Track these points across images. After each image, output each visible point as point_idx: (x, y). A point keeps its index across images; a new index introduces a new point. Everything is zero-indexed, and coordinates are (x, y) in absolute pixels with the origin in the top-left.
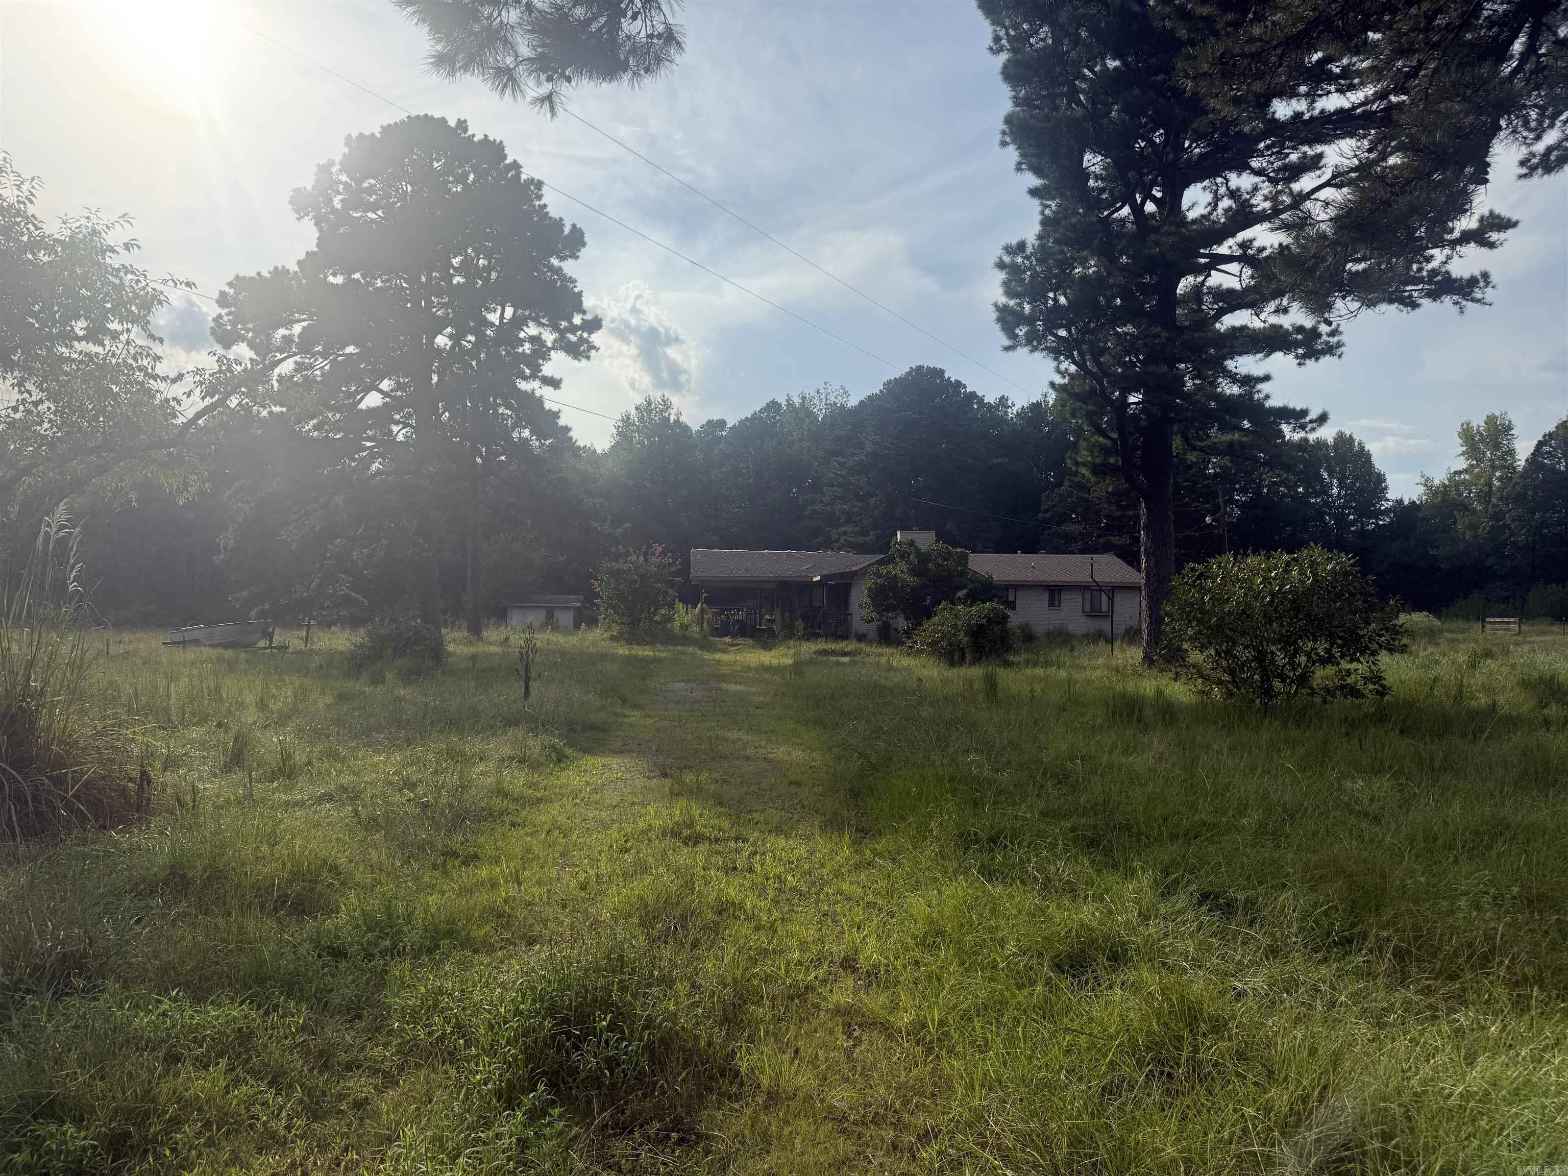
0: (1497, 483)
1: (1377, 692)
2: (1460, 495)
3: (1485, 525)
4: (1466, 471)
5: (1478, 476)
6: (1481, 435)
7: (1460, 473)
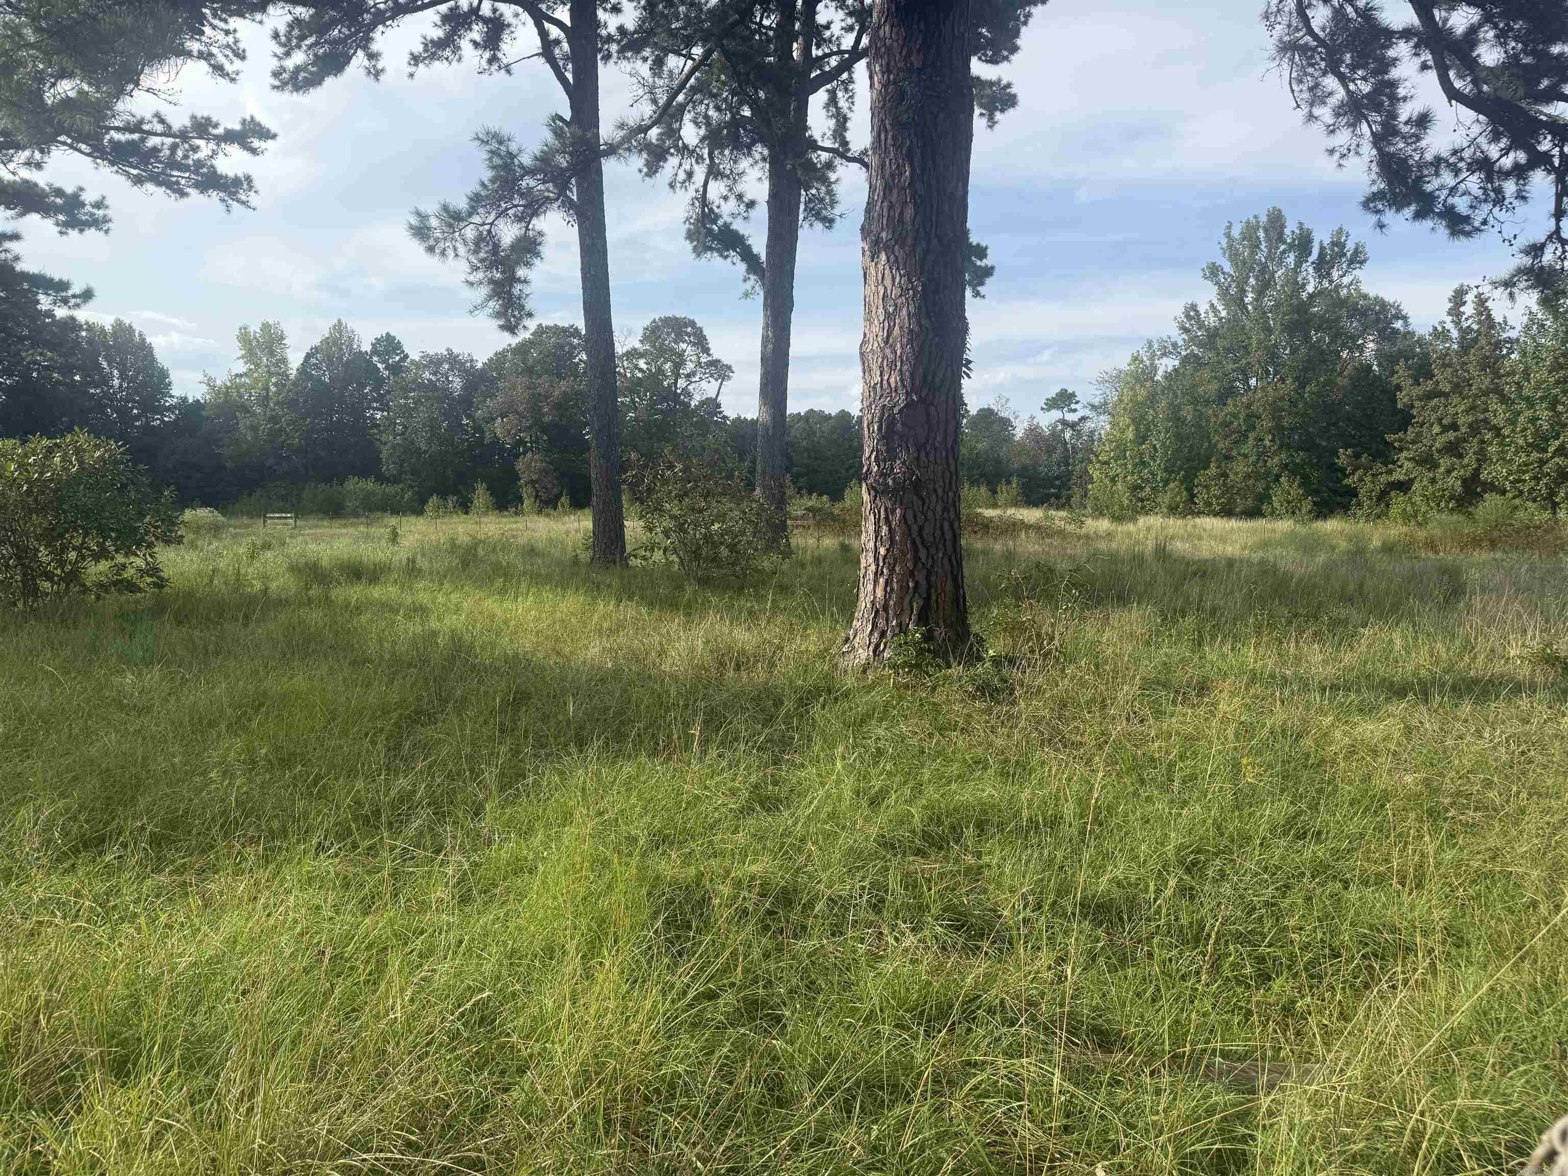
0: (273, 389)
1: (155, 584)
2: (241, 397)
3: (265, 427)
4: (245, 374)
5: (256, 380)
6: (258, 341)
7: (241, 376)
